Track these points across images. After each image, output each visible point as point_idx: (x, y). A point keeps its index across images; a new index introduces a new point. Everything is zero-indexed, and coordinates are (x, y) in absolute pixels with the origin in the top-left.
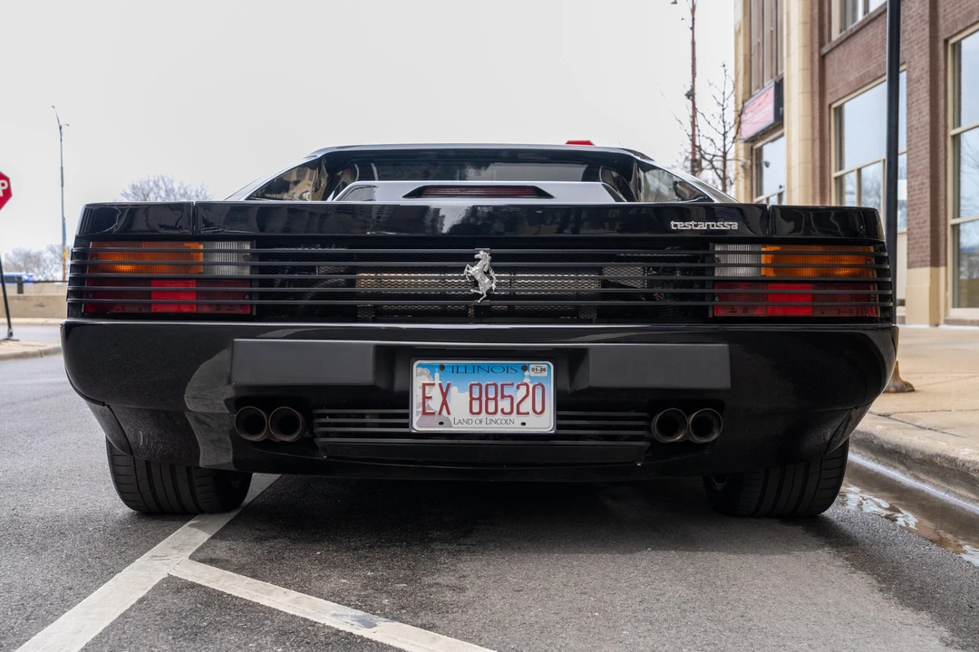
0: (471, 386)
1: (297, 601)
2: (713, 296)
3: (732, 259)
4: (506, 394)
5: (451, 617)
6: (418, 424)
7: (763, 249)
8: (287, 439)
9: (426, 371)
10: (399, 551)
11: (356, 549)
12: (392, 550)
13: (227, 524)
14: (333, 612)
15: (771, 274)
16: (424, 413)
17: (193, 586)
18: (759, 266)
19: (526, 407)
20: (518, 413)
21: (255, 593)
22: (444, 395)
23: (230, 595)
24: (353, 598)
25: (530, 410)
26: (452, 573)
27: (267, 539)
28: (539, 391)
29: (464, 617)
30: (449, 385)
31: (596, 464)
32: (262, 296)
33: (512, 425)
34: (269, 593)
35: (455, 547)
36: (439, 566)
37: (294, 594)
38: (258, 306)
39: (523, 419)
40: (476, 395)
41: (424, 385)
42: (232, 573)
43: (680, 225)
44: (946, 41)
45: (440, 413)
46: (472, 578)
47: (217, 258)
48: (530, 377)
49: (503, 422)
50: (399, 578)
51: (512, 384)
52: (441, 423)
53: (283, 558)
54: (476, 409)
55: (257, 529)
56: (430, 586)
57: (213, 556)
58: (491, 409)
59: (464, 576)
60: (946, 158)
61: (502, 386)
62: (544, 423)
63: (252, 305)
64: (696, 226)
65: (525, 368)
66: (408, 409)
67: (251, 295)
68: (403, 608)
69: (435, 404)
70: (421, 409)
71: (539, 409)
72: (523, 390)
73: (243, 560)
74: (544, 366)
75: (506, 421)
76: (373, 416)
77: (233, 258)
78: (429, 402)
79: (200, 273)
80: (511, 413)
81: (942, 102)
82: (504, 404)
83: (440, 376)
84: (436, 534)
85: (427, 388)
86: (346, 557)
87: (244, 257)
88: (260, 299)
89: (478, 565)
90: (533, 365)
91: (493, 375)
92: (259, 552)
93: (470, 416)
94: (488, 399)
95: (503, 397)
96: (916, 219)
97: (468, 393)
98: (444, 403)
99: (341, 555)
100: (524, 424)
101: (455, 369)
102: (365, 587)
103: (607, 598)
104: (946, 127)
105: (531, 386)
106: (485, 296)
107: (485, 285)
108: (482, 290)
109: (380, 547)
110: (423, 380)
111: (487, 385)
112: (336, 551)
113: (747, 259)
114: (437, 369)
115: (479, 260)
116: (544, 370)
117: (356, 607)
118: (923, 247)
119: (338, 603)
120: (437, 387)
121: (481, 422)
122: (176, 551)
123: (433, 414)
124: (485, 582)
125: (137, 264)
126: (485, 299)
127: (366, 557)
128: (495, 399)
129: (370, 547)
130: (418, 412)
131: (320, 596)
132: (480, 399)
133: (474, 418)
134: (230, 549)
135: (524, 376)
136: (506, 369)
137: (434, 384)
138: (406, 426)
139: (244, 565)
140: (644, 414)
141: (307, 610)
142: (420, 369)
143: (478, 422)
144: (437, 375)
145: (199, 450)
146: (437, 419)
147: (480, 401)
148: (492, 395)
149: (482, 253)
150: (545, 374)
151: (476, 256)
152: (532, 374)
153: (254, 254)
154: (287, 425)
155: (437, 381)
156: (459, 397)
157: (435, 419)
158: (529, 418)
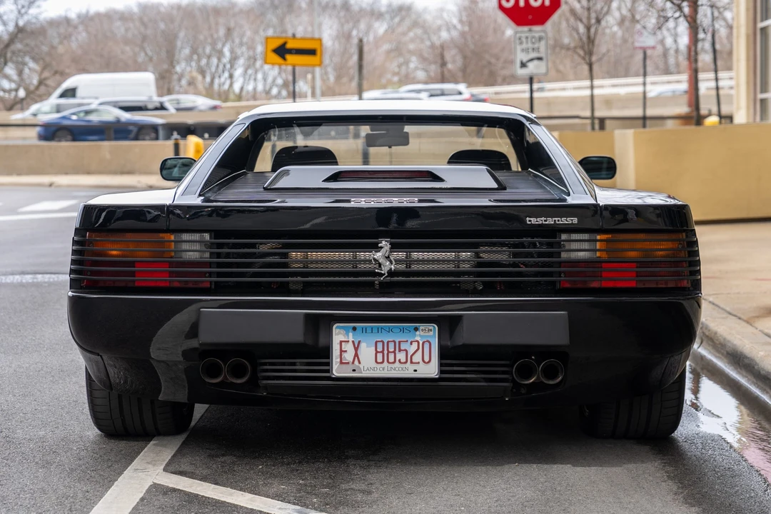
0: (376, 342)
1: (251, 500)
2: (559, 274)
3: (574, 246)
4: (402, 348)
5: (361, 510)
6: (337, 371)
7: (598, 237)
8: (239, 381)
9: (342, 331)
10: (322, 465)
11: (288, 464)
12: (317, 465)
13: (182, 444)
14: (279, 507)
15: (604, 256)
16: (341, 363)
17: (174, 490)
18: (595, 250)
19: (417, 358)
20: (412, 362)
21: (221, 495)
22: (356, 349)
23: (203, 496)
24: (292, 498)
25: (420, 360)
26: (363, 481)
27: (217, 456)
28: (427, 346)
29: (370, 510)
30: (359, 342)
31: (474, 399)
32: (219, 275)
33: (406, 372)
34: (231, 495)
35: (365, 463)
36: (353, 477)
37: (249, 496)
38: (216, 282)
39: (415, 367)
40: (380, 349)
41: (341, 342)
42: (199, 482)
43: (534, 221)
45: (353, 363)
46: (378, 485)
47: (185, 246)
48: (420, 336)
49: (400, 369)
50: (324, 485)
51: (407, 341)
52: (354, 370)
53: (234, 471)
54: (380, 359)
55: (207, 449)
56: (346, 490)
57: (181, 469)
58: (391, 359)
59: (371, 484)
61: (400, 342)
62: (431, 370)
63: (211, 282)
64: (545, 221)
65: (416, 329)
66: (329, 358)
67: (211, 274)
68: (327, 505)
69: (349, 356)
70: (339, 360)
71: (427, 359)
72: (415, 346)
73: (205, 472)
74: (431, 328)
75: (402, 369)
76: (302, 364)
77: (197, 247)
78: (344, 355)
79: (172, 257)
80: (406, 362)
82: (401, 356)
83: (353, 335)
84: (351, 452)
85: (343, 344)
86: (282, 470)
87: (205, 245)
88: (217, 277)
89: (382, 476)
90: (422, 326)
91: (391, 334)
92: (214, 466)
93: (375, 365)
94: (388, 352)
95: (400, 350)
97: (374, 348)
98: (356, 355)
99: (278, 469)
100: (415, 371)
101: (364, 330)
102: (299, 491)
103: (473, 499)
105: (421, 343)
106: (386, 274)
107: (387, 267)
108: (385, 270)
109: (307, 462)
110: (340, 337)
111: (388, 342)
112: (274, 466)
113: (586, 246)
114: (351, 330)
115: (382, 248)
116: (431, 330)
117: (294, 504)
119: (281, 501)
120: (351, 343)
121: (383, 369)
122: (150, 466)
123: (348, 363)
124: (386, 488)
125: (124, 251)
126: (386, 277)
127: (298, 470)
128: (394, 352)
129: (300, 463)
130: (336, 362)
131: (268, 496)
132: (382, 352)
133: (379, 366)
134: (191, 464)
135: (415, 335)
136: (402, 330)
137: (348, 341)
138: (328, 371)
139: (206, 476)
140: (508, 362)
141: (261, 505)
142: (338, 330)
143: (381, 369)
144: (351, 334)
145: (161, 385)
146: (351, 367)
147: (383, 353)
148: (391, 349)
149: (384, 243)
150: (431, 333)
151: (380, 245)
152: (422, 333)
153: (212, 244)
154: (238, 371)
155: (351, 339)
156: (367, 351)
157: (349, 367)
158: (420, 366)
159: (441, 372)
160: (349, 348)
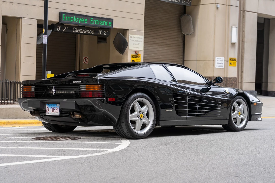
2: (79, 94)
3: (82, 87)
7: (86, 86)
18: (85, 89)
19: (56, 111)
22: (49, 109)
28: (58, 109)
33: (55, 114)
51: (55, 108)
64: (76, 82)
65: (57, 105)
70: (46, 111)
79: (31, 91)
87: (34, 88)
101: (50, 105)
108: (54, 93)
115: (53, 88)
121: (52, 113)
142: (46, 105)
147: (52, 110)
156: (50, 109)
157: (48, 113)
158: (57, 113)
159: (60, 115)
160: (48, 109)
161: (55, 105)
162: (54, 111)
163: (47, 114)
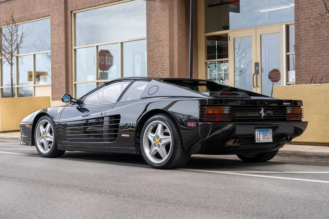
0: (263, 133)
2: (287, 116)
3: (288, 110)
7: (291, 108)
9: (257, 131)
18: (291, 111)
28: (270, 134)
30: (260, 134)
43: (284, 104)
44: (71, 12)
47: (225, 110)
51: (267, 133)
60: (72, 58)
64: (286, 104)
65: (269, 130)
75: (267, 140)
77: (228, 110)
79: (223, 113)
81: (70, 35)
88: (232, 118)
96: (57, 81)
101: (261, 131)
104: (72, 45)
106: (263, 117)
107: (263, 115)
118: (61, 92)
121: (264, 140)
130: (256, 138)
147: (264, 136)
149: (262, 109)
150: (271, 131)
153: (231, 109)
156: (261, 136)
157: (259, 140)
158: (270, 139)
159: (273, 141)
160: (258, 135)
161: (267, 130)
162: (267, 137)
163: (257, 141)
